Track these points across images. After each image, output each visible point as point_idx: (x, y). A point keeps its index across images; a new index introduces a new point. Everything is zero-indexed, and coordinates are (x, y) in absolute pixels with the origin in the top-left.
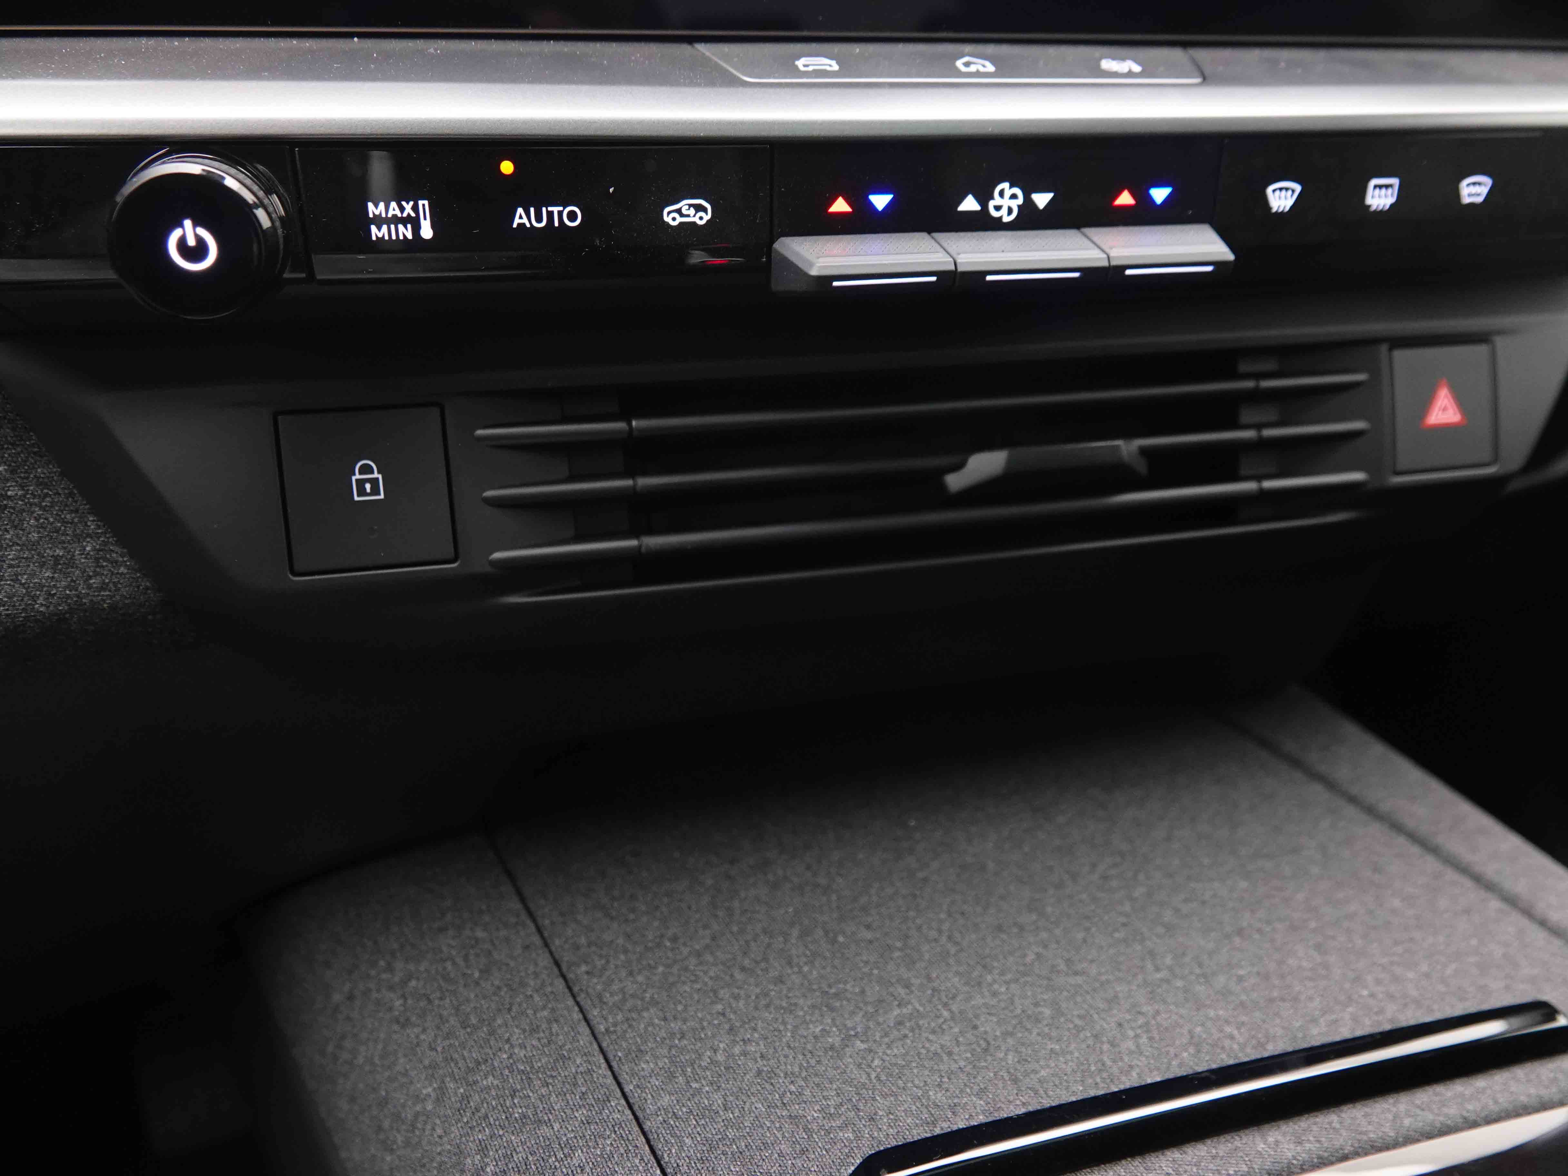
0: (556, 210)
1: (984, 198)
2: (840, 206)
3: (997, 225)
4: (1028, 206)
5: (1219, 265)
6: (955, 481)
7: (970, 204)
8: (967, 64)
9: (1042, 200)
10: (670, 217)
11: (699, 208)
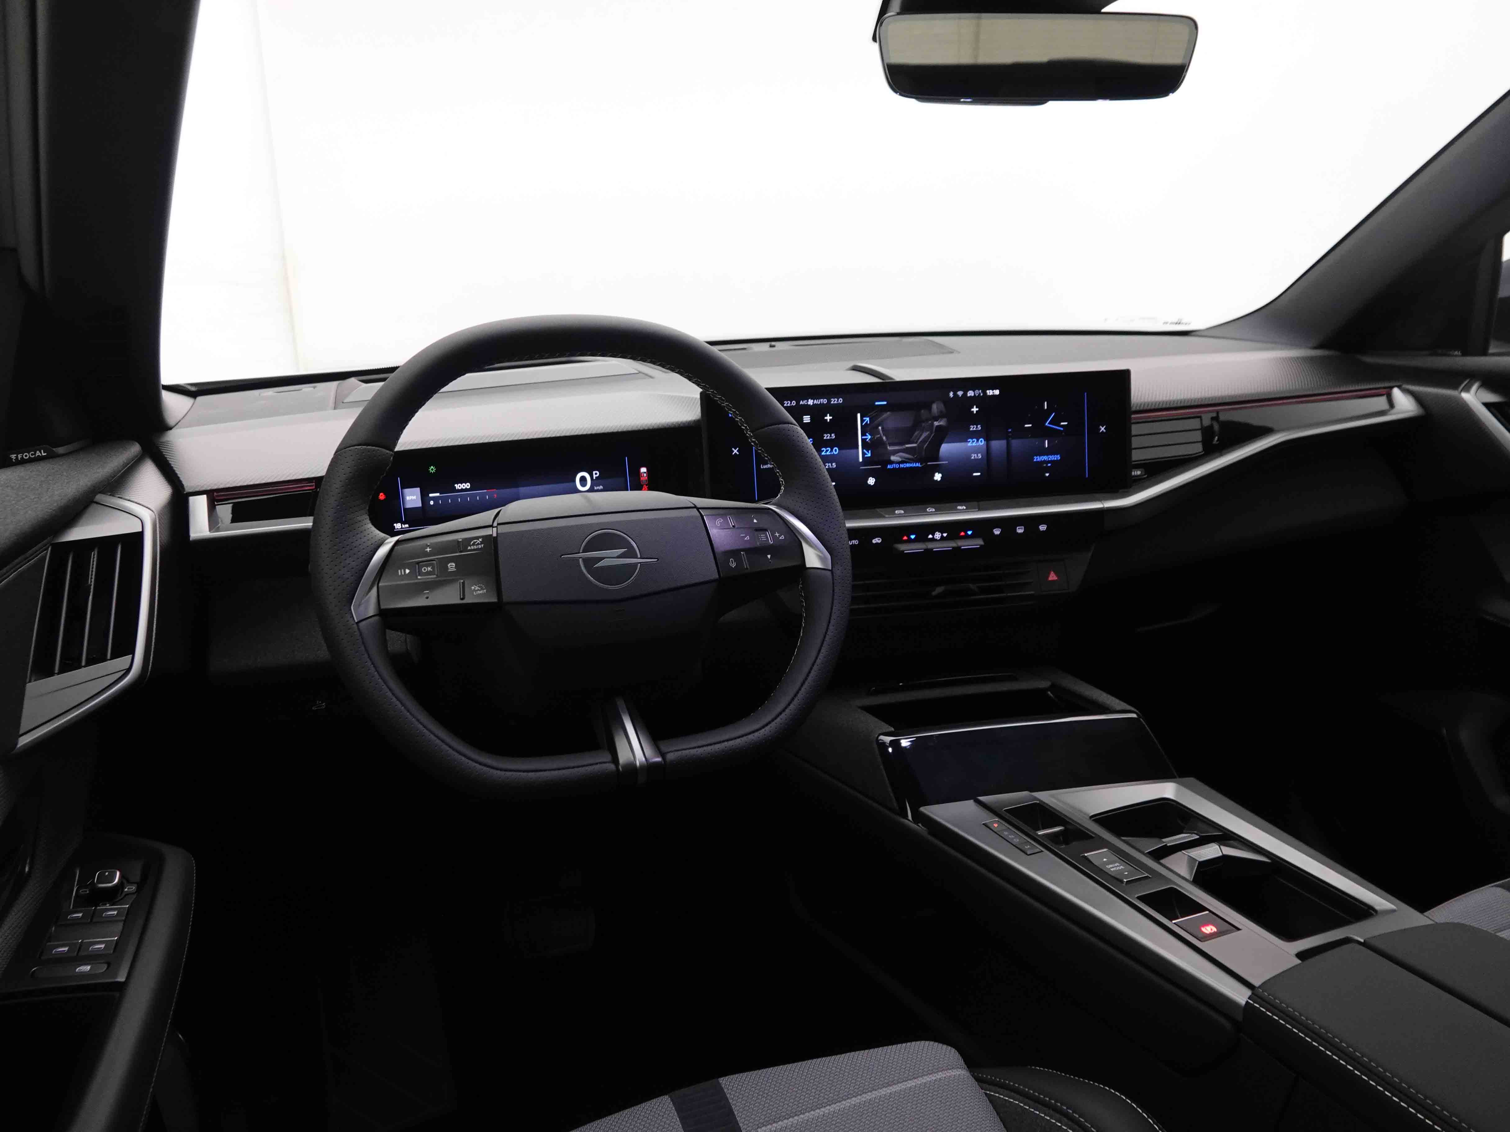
0: (854, 541)
1: (933, 535)
2: (905, 538)
3: (936, 540)
4: (942, 536)
5: (981, 546)
6: (934, 593)
7: (930, 536)
8: (929, 510)
9: (945, 535)
10: (874, 541)
11: (879, 540)
